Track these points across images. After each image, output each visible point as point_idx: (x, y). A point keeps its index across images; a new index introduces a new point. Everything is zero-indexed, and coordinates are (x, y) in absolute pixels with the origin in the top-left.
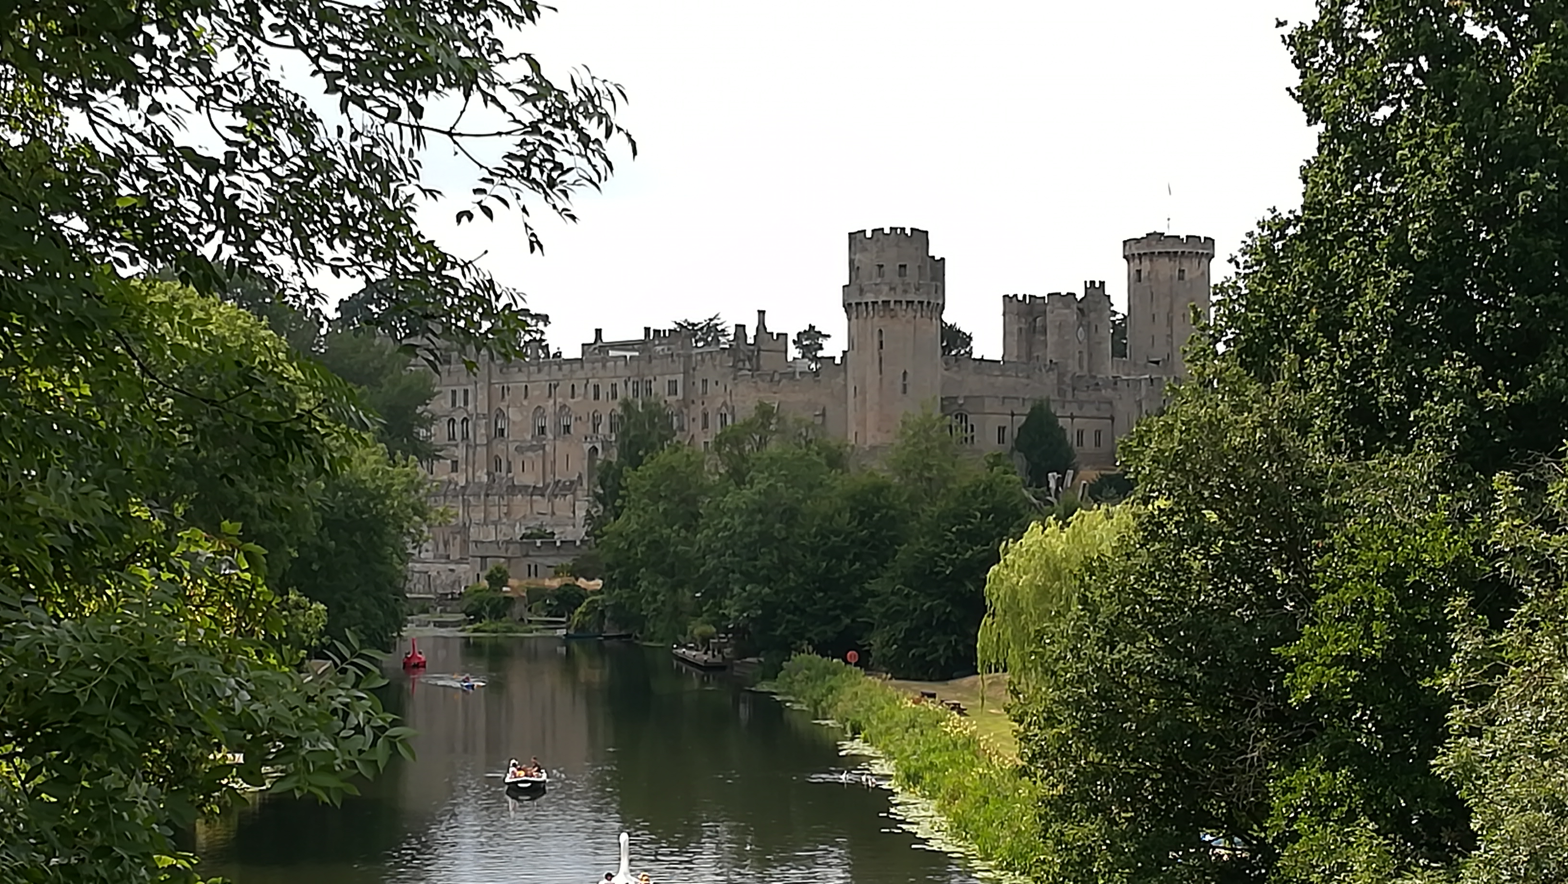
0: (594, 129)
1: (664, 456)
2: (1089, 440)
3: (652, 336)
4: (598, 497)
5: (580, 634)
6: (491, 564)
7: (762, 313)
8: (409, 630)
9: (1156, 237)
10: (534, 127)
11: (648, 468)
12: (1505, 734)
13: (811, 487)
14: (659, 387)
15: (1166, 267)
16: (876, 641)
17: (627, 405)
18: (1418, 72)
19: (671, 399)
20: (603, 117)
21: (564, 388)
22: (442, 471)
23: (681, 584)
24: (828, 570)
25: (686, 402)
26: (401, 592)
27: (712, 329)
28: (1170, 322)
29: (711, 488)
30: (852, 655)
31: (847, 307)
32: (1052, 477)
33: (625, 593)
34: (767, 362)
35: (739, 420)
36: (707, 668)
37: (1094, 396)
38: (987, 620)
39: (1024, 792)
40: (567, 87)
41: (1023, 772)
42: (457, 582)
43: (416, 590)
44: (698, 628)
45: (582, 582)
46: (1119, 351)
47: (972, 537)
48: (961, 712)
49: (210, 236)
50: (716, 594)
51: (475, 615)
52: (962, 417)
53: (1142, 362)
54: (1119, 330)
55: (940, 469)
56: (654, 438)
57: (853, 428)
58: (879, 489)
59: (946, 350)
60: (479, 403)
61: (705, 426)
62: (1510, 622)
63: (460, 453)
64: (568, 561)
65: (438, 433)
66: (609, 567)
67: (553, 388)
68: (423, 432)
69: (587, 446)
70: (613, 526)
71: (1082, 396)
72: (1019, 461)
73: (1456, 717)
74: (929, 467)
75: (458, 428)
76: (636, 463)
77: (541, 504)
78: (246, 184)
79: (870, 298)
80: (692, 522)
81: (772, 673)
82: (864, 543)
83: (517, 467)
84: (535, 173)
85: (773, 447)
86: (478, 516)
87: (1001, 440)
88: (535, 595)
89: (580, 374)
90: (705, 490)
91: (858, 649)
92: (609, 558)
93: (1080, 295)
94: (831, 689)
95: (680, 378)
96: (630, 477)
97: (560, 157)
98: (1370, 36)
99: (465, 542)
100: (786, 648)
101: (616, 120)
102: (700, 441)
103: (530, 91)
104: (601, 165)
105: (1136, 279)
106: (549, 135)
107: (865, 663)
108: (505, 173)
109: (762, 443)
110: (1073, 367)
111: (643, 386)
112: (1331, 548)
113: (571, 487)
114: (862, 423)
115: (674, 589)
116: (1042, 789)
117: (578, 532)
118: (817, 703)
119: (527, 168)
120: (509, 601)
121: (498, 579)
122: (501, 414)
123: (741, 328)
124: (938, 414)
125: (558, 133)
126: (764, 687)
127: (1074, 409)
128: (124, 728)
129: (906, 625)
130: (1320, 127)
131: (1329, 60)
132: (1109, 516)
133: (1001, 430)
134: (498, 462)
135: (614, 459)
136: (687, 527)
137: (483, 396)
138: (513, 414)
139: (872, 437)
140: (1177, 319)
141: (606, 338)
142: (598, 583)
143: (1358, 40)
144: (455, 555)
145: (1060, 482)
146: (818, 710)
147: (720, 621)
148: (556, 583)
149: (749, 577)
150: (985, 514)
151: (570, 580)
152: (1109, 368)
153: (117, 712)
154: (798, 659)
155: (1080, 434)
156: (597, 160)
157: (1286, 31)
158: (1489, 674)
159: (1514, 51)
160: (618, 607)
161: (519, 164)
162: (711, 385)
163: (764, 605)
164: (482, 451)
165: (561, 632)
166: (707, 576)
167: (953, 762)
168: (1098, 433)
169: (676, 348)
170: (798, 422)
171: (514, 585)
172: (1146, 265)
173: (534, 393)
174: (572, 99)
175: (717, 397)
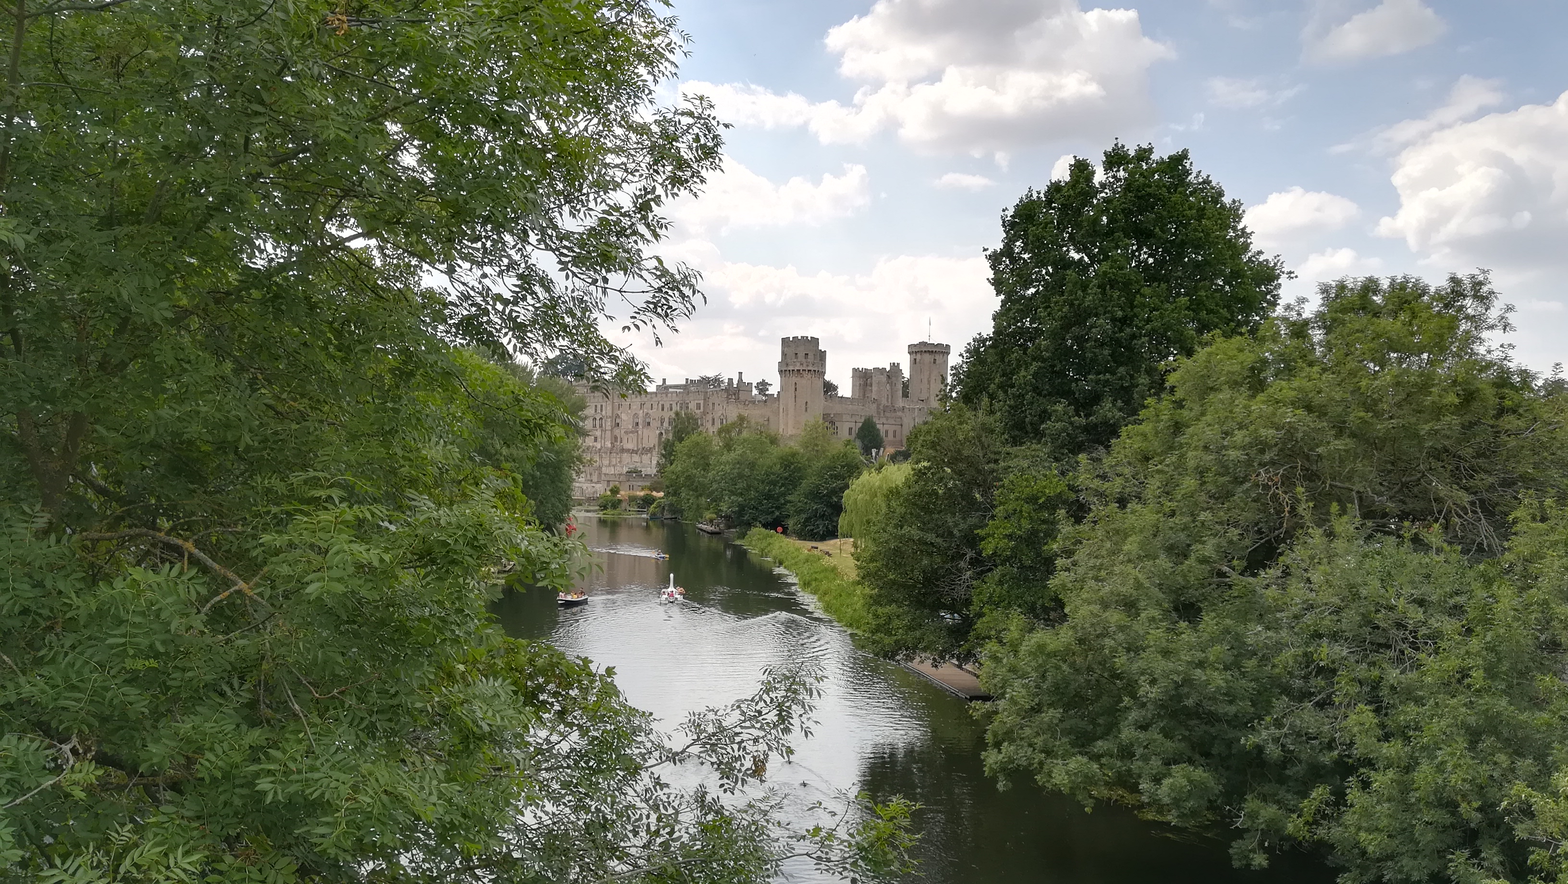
0: (687, 291)
1: (694, 437)
2: (891, 434)
3: (690, 383)
4: (663, 455)
5: (653, 517)
6: (612, 485)
7: (740, 373)
8: (573, 512)
9: (923, 344)
10: (660, 290)
11: (687, 442)
12: (1081, 570)
13: (762, 453)
14: (692, 406)
15: (928, 358)
16: (790, 523)
17: (677, 414)
18: (1047, 273)
19: (698, 411)
20: (692, 286)
21: (648, 405)
22: (589, 441)
23: (701, 495)
24: (769, 491)
25: (705, 413)
26: (569, 496)
27: (717, 381)
28: (929, 382)
29: (716, 452)
30: (780, 529)
31: (781, 372)
32: (874, 451)
33: (675, 499)
34: (742, 396)
35: (729, 422)
36: (712, 533)
37: (893, 415)
38: (843, 514)
39: (858, 592)
40: (675, 272)
41: (858, 583)
42: (596, 492)
43: (576, 495)
44: (708, 515)
45: (654, 493)
46: (905, 395)
47: (836, 477)
48: (830, 555)
49: (506, 334)
50: (717, 500)
51: (604, 507)
52: (832, 423)
53: (915, 400)
54: (905, 386)
55: (822, 446)
56: (690, 429)
57: (782, 427)
58: (794, 455)
59: (826, 392)
60: (608, 411)
61: (713, 424)
62: (1085, 521)
63: (598, 433)
64: (648, 484)
65: (588, 425)
66: (667, 487)
67: (642, 405)
68: (581, 424)
69: (658, 432)
70: (670, 468)
71: (887, 414)
72: (858, 443)
73: (1059, 562)
74: (817, 445)
75: (598, 422)
76: (681, 440)
77: (636, 458)
78: (522, 311)
79: (791, 368)
80: (706, 467)
81: (743, 536)
82: (786, 479)
83: (625, 441)
84: (659, 310)
85: (745, 434)
86: (606, 462)
87: (850, 433)
88: (632, 499)
89: (655, 399)
90: (712, 453)
91: (782, 526)
92: (667, 483)
93: (888, 369)
94: (770, 544)
95: (702, 402)
96: (678, 446)
97: (672, 303)
98: (1026, 256)
99: (600, 474)
100: (749, 525)
101: (697, 288)
102: (711, 430)
103: (658, 273)
104: (690, 308)
105: (914, 362)
106: (666, 293)
107: (785, 532)
108: (645, 310)
109: (740, 432)
110: (884, 402)
111: (685, 405)
112: (1003, 486)
113: (650, 450)
114: (786, 424)
115: (697, 497)
116: (867, 591)
117: (652, 470)
118: (763, 550)
119: (655, 307)
120: (620, 501)
121: (615, 491)
122: (618, 416)
123: (731, 380)
124: (821, 421)
125: (670, 292)
126: (738, 542)
127: (884, 420)
128: (471, 556)
129: (804, 516)
130: (1003, 297)
131: (1007, 266)
132: (899, 469)
133: (850, 429)
134: (616, 438)
135: (671, 438)
136: (704, 470)
137: (609, 408)
138: (624, 417)
139: (791, 431)
140: (932, 381)
141: (668, 383)
142: (661, 494)
143: (1021, 258)
144: (595, 479)
145: (877, 454)
146: (763, 553)
147: (718, 512)
148: (642, 494)
149: (733, 493)
150: (843, 467)
151: (649, 492)
152: (900, 403)
153: (468, 548)
154: (754, 530)
155: (887, 432)
156: (688, 305)
157: (988, 253)
158: (1075, 544)
159: (1092, 265)
160: (671, 505)
161: (652, 306)
162: (716, 406)
163: (739, 505)
164: (608, 433)
165: (644, 516)
166: (713, 492)
167: (826, 577)
168: (895, 432)
169: (701, 388)
170: (757, 423)
171: (623, 494)
172: (918, 357)
173: (633, 407)
174: (677, 277)
175: (718, 412)
